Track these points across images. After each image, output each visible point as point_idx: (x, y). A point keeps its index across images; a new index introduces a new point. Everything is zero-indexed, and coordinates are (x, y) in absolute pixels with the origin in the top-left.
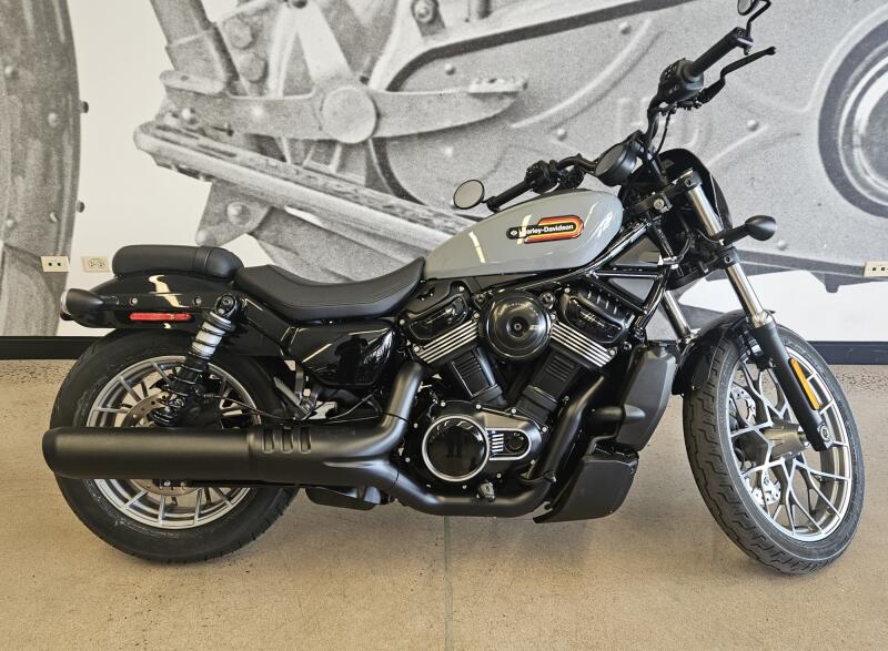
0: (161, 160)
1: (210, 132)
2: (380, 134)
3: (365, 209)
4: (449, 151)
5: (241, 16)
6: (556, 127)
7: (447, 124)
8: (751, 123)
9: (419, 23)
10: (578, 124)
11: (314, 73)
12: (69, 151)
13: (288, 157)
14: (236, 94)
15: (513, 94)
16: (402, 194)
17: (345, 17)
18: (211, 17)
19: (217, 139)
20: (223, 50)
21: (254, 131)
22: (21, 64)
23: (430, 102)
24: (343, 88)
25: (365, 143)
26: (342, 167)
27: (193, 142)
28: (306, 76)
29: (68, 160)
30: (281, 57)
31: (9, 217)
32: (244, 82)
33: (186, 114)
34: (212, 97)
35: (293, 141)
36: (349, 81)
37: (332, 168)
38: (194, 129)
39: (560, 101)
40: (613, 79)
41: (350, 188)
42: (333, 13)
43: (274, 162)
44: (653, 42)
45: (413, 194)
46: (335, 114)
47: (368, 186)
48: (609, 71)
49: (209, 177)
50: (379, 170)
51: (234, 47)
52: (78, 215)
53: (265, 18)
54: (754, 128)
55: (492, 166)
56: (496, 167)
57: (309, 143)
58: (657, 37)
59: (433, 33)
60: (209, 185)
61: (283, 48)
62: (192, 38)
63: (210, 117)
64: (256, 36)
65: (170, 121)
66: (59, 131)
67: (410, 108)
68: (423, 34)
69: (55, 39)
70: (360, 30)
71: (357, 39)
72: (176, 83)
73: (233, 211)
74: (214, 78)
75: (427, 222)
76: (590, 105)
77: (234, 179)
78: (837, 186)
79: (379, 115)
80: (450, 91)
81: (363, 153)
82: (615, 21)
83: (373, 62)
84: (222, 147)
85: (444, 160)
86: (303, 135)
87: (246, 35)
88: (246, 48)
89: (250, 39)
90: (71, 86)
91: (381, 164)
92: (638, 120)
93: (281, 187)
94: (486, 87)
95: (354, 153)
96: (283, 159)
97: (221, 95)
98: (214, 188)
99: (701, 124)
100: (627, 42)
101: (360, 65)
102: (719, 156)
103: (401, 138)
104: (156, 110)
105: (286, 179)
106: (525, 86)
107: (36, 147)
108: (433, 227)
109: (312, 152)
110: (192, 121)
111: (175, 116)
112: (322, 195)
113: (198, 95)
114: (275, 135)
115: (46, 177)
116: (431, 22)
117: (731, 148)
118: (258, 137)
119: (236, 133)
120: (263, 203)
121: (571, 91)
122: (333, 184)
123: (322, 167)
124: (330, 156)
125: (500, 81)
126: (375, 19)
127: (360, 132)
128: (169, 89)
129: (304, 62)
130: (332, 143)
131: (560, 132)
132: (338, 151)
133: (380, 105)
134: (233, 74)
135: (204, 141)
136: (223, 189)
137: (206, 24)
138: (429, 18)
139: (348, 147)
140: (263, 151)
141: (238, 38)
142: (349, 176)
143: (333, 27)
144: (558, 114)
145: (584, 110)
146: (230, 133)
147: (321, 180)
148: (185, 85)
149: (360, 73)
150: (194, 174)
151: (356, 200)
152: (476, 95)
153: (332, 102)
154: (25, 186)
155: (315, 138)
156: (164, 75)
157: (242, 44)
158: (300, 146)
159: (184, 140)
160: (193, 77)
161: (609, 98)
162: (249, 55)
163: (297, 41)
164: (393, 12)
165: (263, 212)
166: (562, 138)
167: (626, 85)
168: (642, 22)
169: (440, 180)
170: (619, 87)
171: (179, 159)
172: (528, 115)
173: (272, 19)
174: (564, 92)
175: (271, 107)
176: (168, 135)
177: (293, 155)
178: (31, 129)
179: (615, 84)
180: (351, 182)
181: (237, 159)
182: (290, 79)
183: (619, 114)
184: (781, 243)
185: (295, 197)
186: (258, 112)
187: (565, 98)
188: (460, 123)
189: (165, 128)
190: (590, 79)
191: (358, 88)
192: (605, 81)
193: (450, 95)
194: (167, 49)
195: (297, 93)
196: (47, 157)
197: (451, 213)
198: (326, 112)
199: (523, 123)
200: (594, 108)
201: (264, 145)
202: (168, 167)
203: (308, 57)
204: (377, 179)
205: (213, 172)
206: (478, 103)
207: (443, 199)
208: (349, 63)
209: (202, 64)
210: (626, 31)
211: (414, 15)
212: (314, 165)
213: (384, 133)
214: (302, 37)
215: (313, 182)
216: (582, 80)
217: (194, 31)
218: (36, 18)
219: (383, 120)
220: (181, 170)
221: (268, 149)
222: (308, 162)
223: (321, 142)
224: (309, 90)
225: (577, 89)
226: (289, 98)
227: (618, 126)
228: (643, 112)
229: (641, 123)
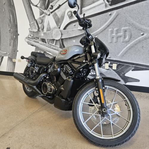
0: (29, 43)
1: (35, 38)
2: (62, 38)
4: (74, 41)
5: (40, 18)
7: (74, 36)
8: (142, 33)
9: (69, 17)
10: (100, 35)
12: (16, 42)
13: (47, 42)
14: (39, 31)
17: (56, 17)
18: (36, 18)
19: (36, 39)
20: (37, 24)
22: (11, 28)
23: (71, 31)
24: (56, 30)
25: (59, 40)
26: (56, 44)
27: (33, 40)
28: (50, 28)
29: (16, 43)
30: (46, 25)
31: (9, 52)
32: (40, 29)
33: (32, 35)
34: (36, 32)
35: (48, 40)
36: (57, 28)
37: (54, 44)
39: (96, 30)
40: (108, 25)
41: (57, 48)
42: (54, 16)
43: (45, 43)
44: (116, 17)
46: (54, 34)
47: (60, 48)
48: (107, 23)
49: (35, 46)
50: (62, 45)
51: (39, 23)
52: (17, 52)
53: (44, 18)
54: (143, 35)
57: (50, 40)
58: (117, 15)
59: (71, 18)
60: (35, 47)
61: (46, 23)
63: (35, 36)
64: (42, 21)
65: (30, 37)
66: (15, 39)
67: (67, 33)
68: (70, 19)
69: (15, 24)
70: (59, 19)
71: (58, 20)
72: (31, 30)
74: (36, 29)
76: (103, 31)
77: (39, 47)
79: (62, 34)
81: (59, 41)
82: (108, 13)
83: (61, 24)
84: (37, 41)
85: (74, 43)
86: (49, 38)
87: (41, 21)
88: (41, 23)
89: (41, 22)
90: (17, 31)
92: (113, 33)
93: (46, 48)
94: (81, 28)
95: (57, 42)
96: (46, 43)
97: (37, 32)
98: (36, 48)
99: (129, 34)
100: (110, 17)
101: (59, 25)
103: (66, 39)
104: (28, 35)
105: (47, 46)
107: (12, 41)
109: (51, 41)
110: (33, 37)
111: (31, 36)
112: (52, 49)
113: (34, 32)
114: (45, 39)
115: (13, 46)
116: (71, 16)
117: (137, 40)
118: (42, 39)
119: (39, 38)
120: (43, 51)
121: (99, 28)
122: (54, 47)
123: (52, 44)
124: (54, 42)
126: (61, 17)
127: (58, 38)
128: (30, 31)
129: (50, 25)
130: (54, 40)
132: (55, 41)
133: (62, 32)
134: (39, 28)
135: (34, 40)
137: (35, 20)
138: (70, 15)
139: (57, 41)
140: (43, 42)
141: (40, 22)
142: (57, 46)
143: (54, 19)
144: (96, 33)
145: (101, 32)
146: (38, 38)
147: (52, 47)
148: (32, 30)
149: (59, 27)
150: (33, 45)
151: (58, 50)
152: (79, 30)
153: (54, 33)
154: (11, 47)
155: (51, 39)
156: (29, 29)
157: (40, 23)
158: (49, 41)
159: (32, 40)
161: (107, 29)
162: (41, 25)
163: (49, 22)
164: (64, 15)
167: (111, 26)
168: (114, 12)
170: (109, 27)
171: (31, 43)
173: (45, 18)
174: (97, 28)
175: (44, 34)
176: (30, 39)
177: (48, 42)
178: (12, 38)
179: (108, 26)
181: (39, 43)
182: (47, 28)
183: (109, 32)
185: (48, 50)
186: (42, 35)
187: (97, 29)
188: (76, 35)
189: (29, 38)
190: (103, 25)
191: (58, 30)
192: (106, 25)
193: (74, 30)
194: (30, 24)
196: (14, 43)
198: (53, 34)
200: (104, 31)
201: (43, 40)
202: (29, 44)
203: (50, 24)
205: (36, 45)
208: (57, 25)
209: (34, 27)
210: (110, 15)
211: (68, 15)
212: (51, 44)
213: (63, 38)
214: (49, 21)
215: (51, 47)
217: (33, 21)
218: (13, 21)
219: (63, 35)
220: (31, 45)
221: (44, 41)
222: (50, 43)
223: (52, 40)
224: (50, 30)
225: (100, 27)
226: (47, 32)
227: (109, 35)
228: (115, 32)
229: (114, 34)
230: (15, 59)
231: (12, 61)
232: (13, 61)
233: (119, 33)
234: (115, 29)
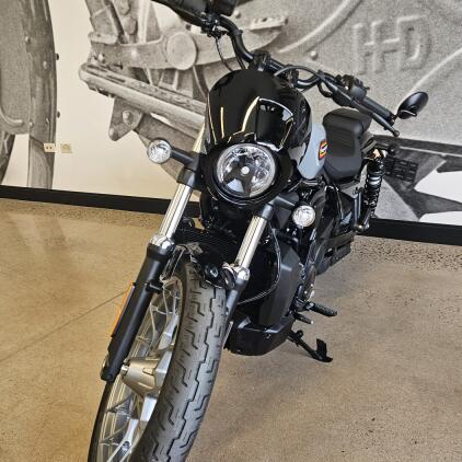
0: (92, 86)
1: (112, 67)
2: (199, 63)
3: (194, 114)
6: (310, 50)
10: (325, 47)
11: (161, 26)
12: (52, 82)
13: (150, 79)
14: (123, 42)
15: (278, 28)
19: (115, 72)
20: (115, 16)
21: (133, 66)
22: (31, 35)
24: (177, 34)
25: (191, 69)
26: (179, 86)
27: (104, 74)
28: (157, 28)
29: (53, 88)
30: (144, 18)
31: (31, 120)
32: (126, 35)
33: (101, 57)
34: (112, 46)
35: (152, 70)
36: (180, 28)
37: (174, 87)
38: (105, 67)
39: (311, 31)
40: (348, 10)
41: (184, 100)
43: (144, 84)
46: (173, 51)
47: (195, 98)
49: (113, 95)
50: (200, 87)
51: (121, 14)
52: (58, 119)
57: (161, 71)
60: (113, 100)
61: (144, 11)
62: (100, 11)
63: (112, 59)
64: (131, 7)
65: (94, 63)
66: (48, 71)
69: (44, 19)
72: (96, 39)
73: (125, 116)
74: (112, 34)
76: (333, 32)
77: (125, 96)
79: (198, 50)
81: (190, 76)
84: (119, 76)
86: (157, 66)
87: (125, 6)
88: (127, 13)
89: (128, 8)
90: (51, 45)
91: (200, 83)
92: (369, 40)
93: (148, 101)
94: (261, 25)
95: (185, 77)
96: (148, 82)
97: (116, 44)
98: (116, 101)
99: (421, 40)
102: (439, 66)
103: (211, 65)
104: (87, 56)
105: (151, 95)
106: (286, 21)
107: (39, 80)
109: (163, 76)
110: (104, 62)
111: (96, 59)
112: (169, 105)
113: (106, 45)
114: (143, 67)
115: (44, 97)
117: (449, 58)
118: (135, 69)
119: (125, 68)
120: (140, 110)
121: (319, 22)
122: (175, 96)
123: (169, 87)
124: (172, 79)
125: (270, 19)
127: (188, 62)
128: (92, 43)
129: (156, 19)
130: (172, 70)
131: (313, 53)
132: (177, 75)
133: (198, 43)
134: (121, 31)
135: (110, 73)
136: (121, 103)
137: (107, 2)
139: (182, 73)
140: (138, 78)
141: (122, 8)
142: (183, 92)
144: (311, 40)
145: (329, 36)
146: (121, 67)
147: (169, 95)
148: (100, 40)
149: (186, 24)
150: (106, 93)
151: (188, 107)
152: (255, 31)
153: (171, 44)
154: (36, 103)
155: (164, 67)
156: (90, 35)
157: (124, 12)
158: (157, 73)
159: (101, 73)
160: (103, 35)
161: (346, 25)
162: (128, 18)
163: (152, 6)
165: (140, 116)
166: (315, 58)
167: (359, 14)
170: (353, 16)
171: (100, 84)
172: (290, 43)
174: (313, 23)
175: (141, 49)
176: (94, 71)
177: (153, 79)
178: (37, 71)
179: (351, 14)
180: (185, 96)
181: (126, 83)
182: (149, 31)
183: (355, 37)
185: (156, 106)
186: (134, 53)
187: (315, 27)
189: (91, 66)
190: (331, 12)
191: (185, 33)
192: (343, 12)
194: (91, 19)
195: (154, 39)
196: (44, 85)
198: (169, 51)
199: (287, 49)
200: (336, 34)
201: (138, 74)
202: (94, 90)
203: (157, 16)
204: (199, 93)
205: (115, 91)
206: (255, 35)
209: (106, 26)
212: (164, 85)
213: (202, 62)
215: (165, 96)
216: (326, 14)
217: (102, 7)
218: (36, 9)
219: (201, 53)
220: (100, 92)
221: (141, 76)
222: (161, 84)
223: (167, 70)
224: (158, 38)
225: (323, 20)
226: (149, 43)
227: (355, 46)
228: (373, 34)
229: (372, 43)
230: (53, 142)
231: (43, 149)
232: (46, 150)
233: (388, 37)
234: (374, 24)
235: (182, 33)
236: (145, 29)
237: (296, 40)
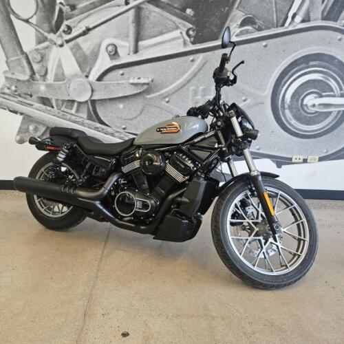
0: (3, 107)
1: (23, 95)
2: (93, 98)
3: (87, 129)
4: (121, 106)
5: (37, 50)
6: (165, 97)
7: (121, 95)
8: (244, 98)
9: (109, 55)
10: (174, 97)
11: (66, 73)
13: (54, 105)
14: (34, 80)
15: (148, 84)
16: (102, 123)
17: (79, 52)
18: (25, 50)
19: (26, 98)
20: (29, 63)
21: (41, 95)
23: (113, 86)
24: (78, 79)
25: (87, 102)
26: (77, 111)
27: (16, 100)
28: (63, 74)
30: (53, 67)
32: (37, 76)
33: (13, 88)
34: (24, 82)
35: (57, 100)
36: (80, 77)
37: (73, 111)
38: (16, 94)
39: (167, 87)
40: (188, 79)
41: (81, 120)
42: (74, 50)
43: (49, 108)
44: (203, 65)
45: (107, 123)
46: (75, 89)
47: (88, 119)
48: (186, 76)
49: (22, 114)
50: (92, 113)
51: (34, 62)
53: (47, 51)
54: (245, 100)
55: (138, 113)
56: (141, 113)
57: (63, 101)
58: (205, 63)
59: (115, 59)
60: (21, 117)
61: (54, 62)
62: (16, 58)
63: (23, 90)
64: (43, 58)
65: (7, 91)
67: (106, 88)
68: (111, 59)
70: (85, 57)
71: (84, 60)
72: (9, 75)
73: (31, 128)
74: (25, 74)
75: (112, 135)
76: (179, 89)
77: (32, 115)
78: (279, 125)
79: (93, 91)
80: (122, 82)
81: (86, 105)
82: (188, 56)
83: (91, 69)
84: (28, 102)
85: (119, 109)
86: (61, 98)
87: (39, 57)
88: (39, 62)
89: (40, 59)
91: (93, 111)
92: (198, 95)
93: (51, 118)
94: (136, 81)
95: (82, 106)
96: (53, 107)
97: (28, 81)
98: (24, 119)
100: (193, 65)
101: (85, 71)
103: (102, 100)
105: (54, 116)
106: (152, 81)
108: (115, 137)
109: (65, 105)
110: (16, 91)
111: (9, 88)
112: (69, 122)
113: (18, 80)
114: (49, 97)
116: (114, 55)
118: (43, 98)
119: (33, 96)
120: (44, 125)
121: (171, 84)
122: (73, 118)
123: (69, 111)
124: (72, 106)
125: (142, 78)
126: (91, 53)
127: (85, 97)
128: (6, 78)
129: (62, 69)
130: (73, 101)
131: (167, 99)
132: (76, 105)
133: (93, 86)
134: (33, 73)
135: (20, 99)
136: (27, 118)
137: (22, 52)
138: (113, 53)
139: (80, 103)
140: (44, 104)
141: (35, 58)
142: (80, 115)
143: (74, 55)
144: (166, 92)
145: (176, 91)
146: (31, 96)
147: (68, 116)
148: (13, 77)
149: (85, 74)
150: (15, 112)
151: (83, 124)
152: (132, 84)
153: (73, 85)
155: (66, 99)
156: (5, 72)
157: (37, 61)
158: (60, 102)
159: (12, 98)
160: (17, 74)
161: (186, 87)
162: (40, 65)
163: (60, 60)
164: (99, 50)
165: (44, 129)
166: (168, 102)
167: (194, 81)
168: (198, 58)
169: (117, 117)
170: (191, 83)
171: (9, 106)
172: (154, 92)
173: (50, 51)
174: (168, 83)
175: (48, 86)
176: (6, 96)
177: (57, 106)
179: (189, 81)
180: (81, 117)
181: (34, 107)
182: (56, 75)
183: (191, 93)
184: (257, 147)
186: (43, 88)
187: (169, 86)
188: (126, 95)
189: (4, 93)
190: (178, 79)
191: (84, 80)
192: (185, 80)
193: (121, 84)
194: (7, 62)
195: (59, 81)
197: (122, 131)
198: (71, 89)
199: (152, 96)
200: (180, 91)
201: (45, 101)
202: (5, 109)
203: (64, 66)
204: (92, 116)
205: (24, 112)
206: (133, 87)
207: (119, 125)
208: (81, 69)
209: (20, 68)
210: (192, 61)
211: (107, 51)
212: (65, 110)
213: (95, 97)
214: (63, 61)
215: (65, 117)
216: (175, 79)
217: (17, 55)
219: (95, 93)
220: (10, 111)
221: (47, 103)
222: (63, 109)
223: (69, 101)
224: (64, 80)
225: (173, 83)
226: (56, 83)
227: (190, 97)
228: (200, 93)
229: (199, 97)
234: (201, 88)
235: (81, 79)
236: (53, 74)
237: (157, 91)
